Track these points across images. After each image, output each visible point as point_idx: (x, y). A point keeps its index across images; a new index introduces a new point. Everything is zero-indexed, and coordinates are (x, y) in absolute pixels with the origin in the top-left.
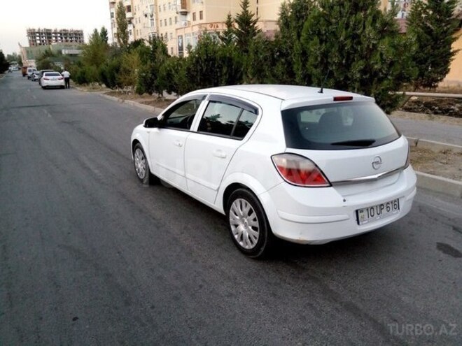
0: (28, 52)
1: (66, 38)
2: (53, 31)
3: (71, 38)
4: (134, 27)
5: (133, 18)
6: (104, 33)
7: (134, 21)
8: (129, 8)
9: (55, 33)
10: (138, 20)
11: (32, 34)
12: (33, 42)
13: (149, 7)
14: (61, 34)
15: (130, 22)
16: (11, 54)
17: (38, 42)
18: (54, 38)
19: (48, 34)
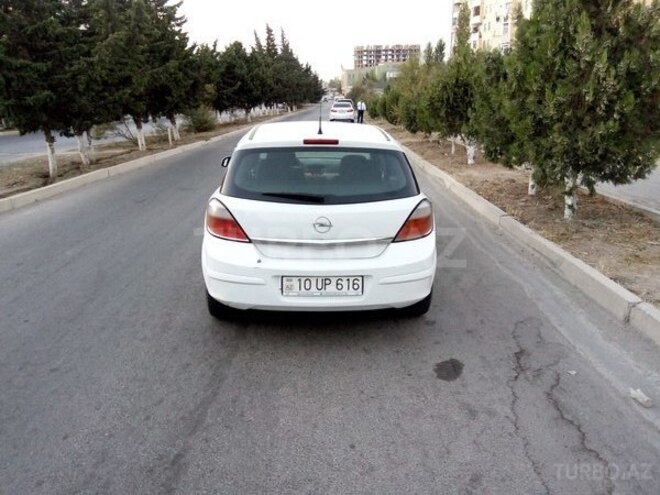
0: (349, 76)
1: (398, 56)
2: (384, 48)
3: (404, 56)
4: (480, 37)
5: (480, 24)
6: (441, 47)
7: (481, 29)
8: (477, 11)
9: (386, 51)
10: (487, 27)
11: (359, 53)
12: (359, 63)
13: (504, 6)
14: (393, 51)
15: (476, 30)
16: (333, 79)
17: (365, 63)
18: (383, 57)
19: (377, 52)
